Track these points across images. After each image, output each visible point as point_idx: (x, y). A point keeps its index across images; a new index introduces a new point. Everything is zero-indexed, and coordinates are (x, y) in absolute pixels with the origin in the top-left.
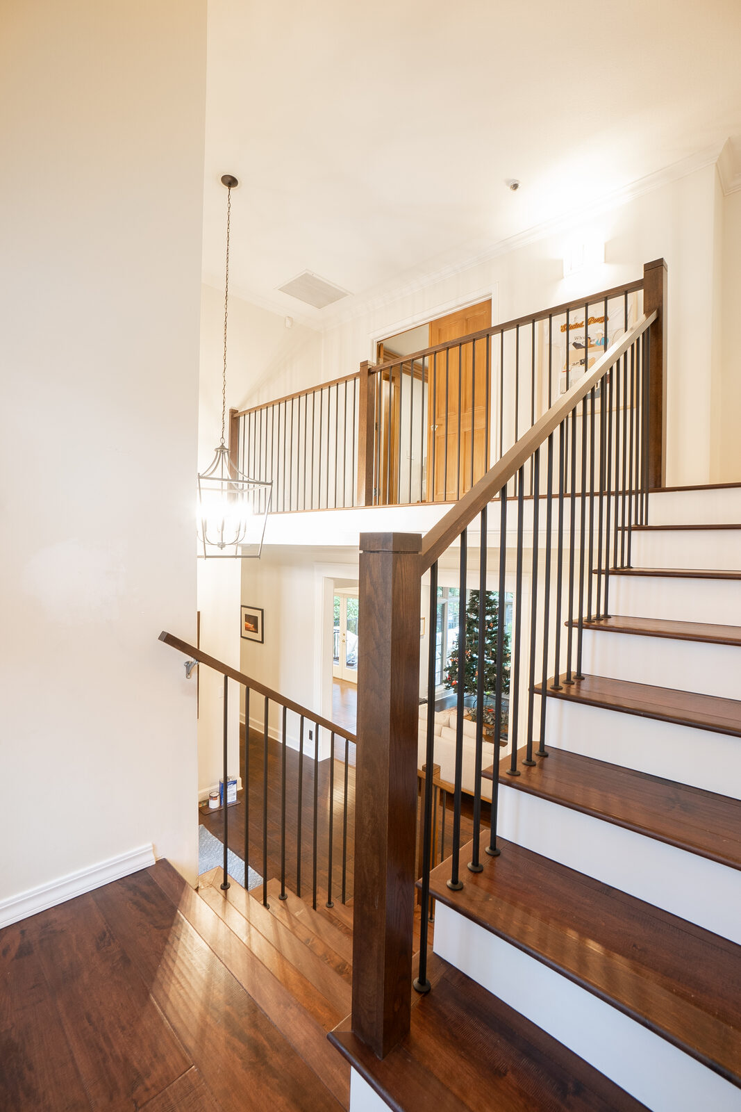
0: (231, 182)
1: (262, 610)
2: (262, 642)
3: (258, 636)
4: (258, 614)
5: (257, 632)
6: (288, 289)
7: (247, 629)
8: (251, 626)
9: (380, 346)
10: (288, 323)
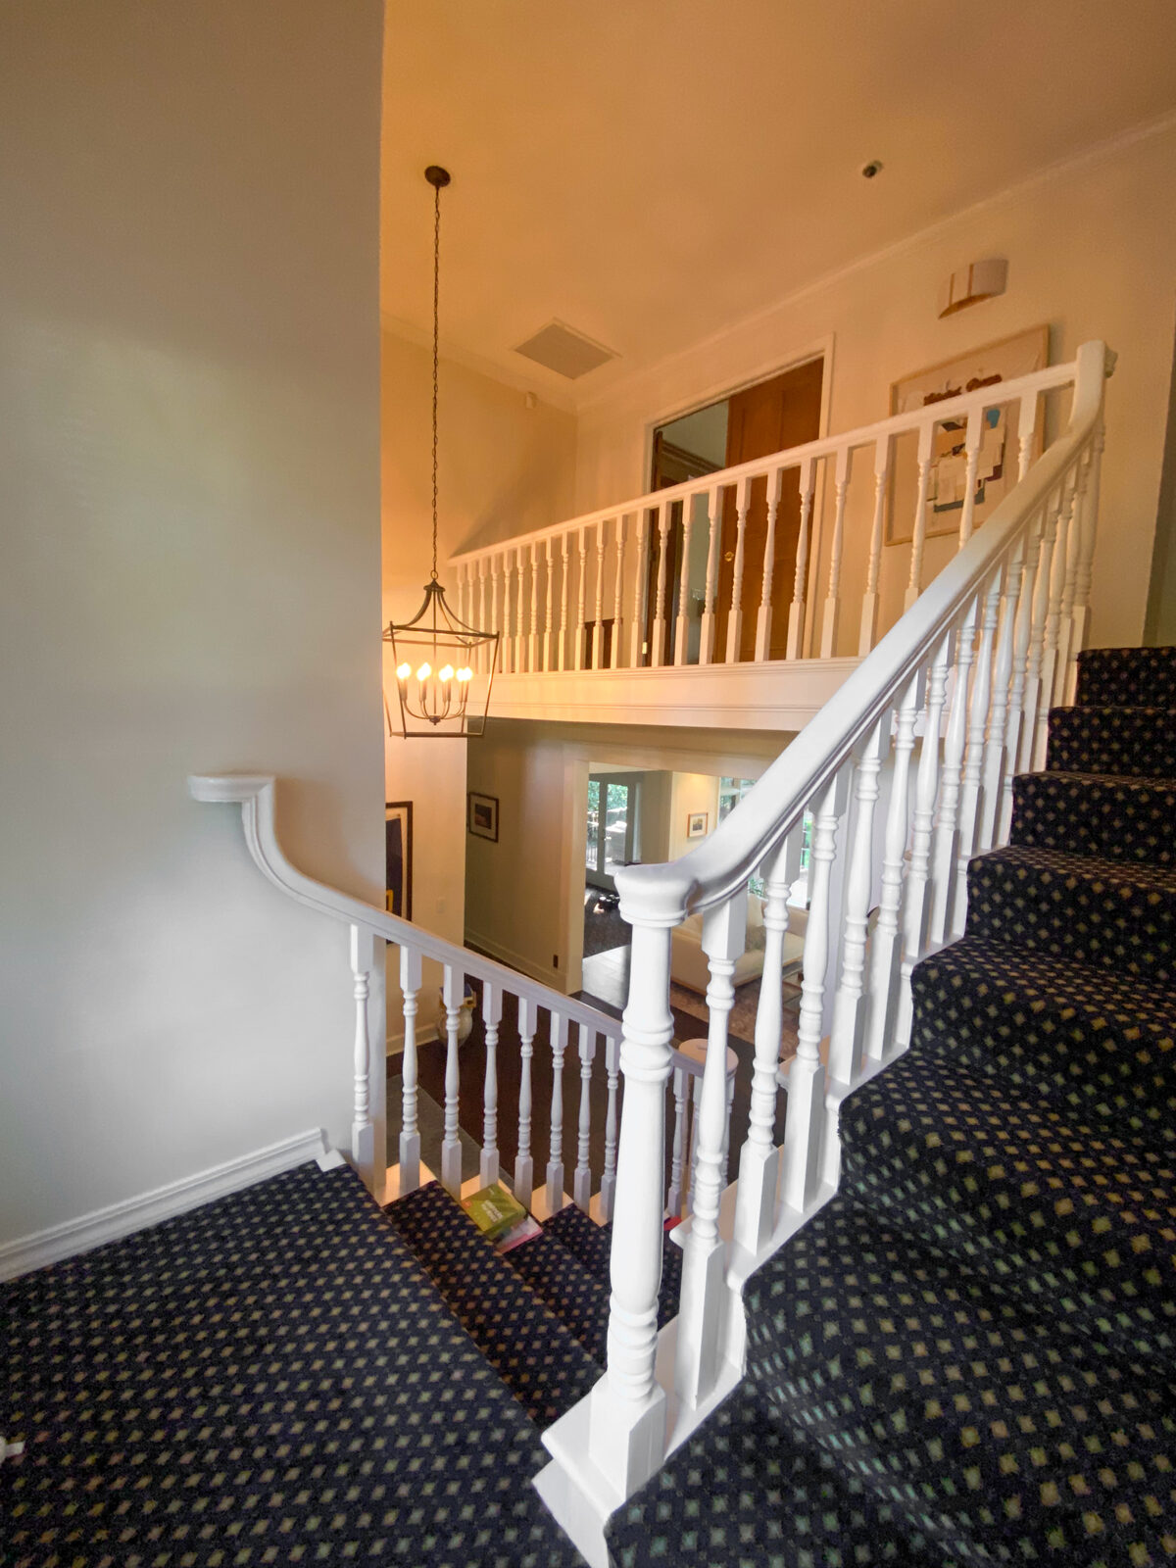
0: (438, 177)
1: (497, 801)
2: (496, 841)
3: (491, 834)
4: (492, 804)
5: (490, 827)
6: (528, 349)
7: (478, 823)
8: (483, 819)
9: (658, 437)
10: (529, 401)
